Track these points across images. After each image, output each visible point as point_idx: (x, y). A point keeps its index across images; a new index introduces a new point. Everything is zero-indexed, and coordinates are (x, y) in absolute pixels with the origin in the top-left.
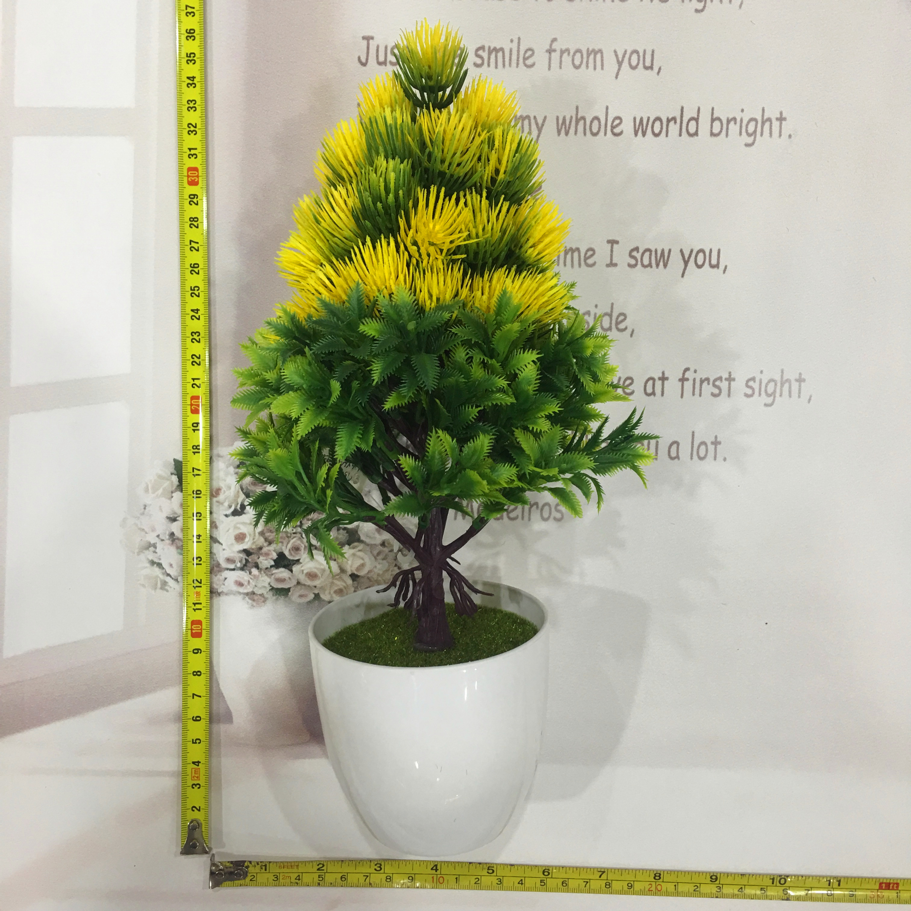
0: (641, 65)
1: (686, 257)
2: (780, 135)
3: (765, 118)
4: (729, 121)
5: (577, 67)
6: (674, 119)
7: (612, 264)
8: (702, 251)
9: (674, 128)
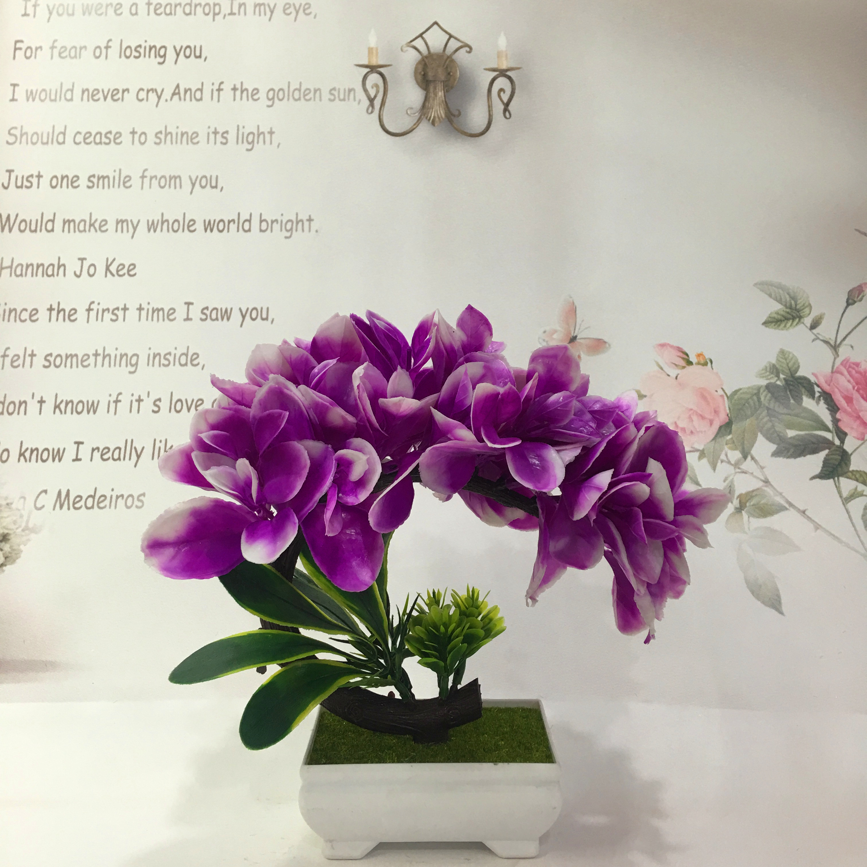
0: (208, 185)
1: (244, 313)
2: (310, 231)
3: (299, 219)
4: (272, 222)
5: (162, 187)
6: (233, 221)
7: (188, 319)
8: (255, 309)
9: (233, 227)
